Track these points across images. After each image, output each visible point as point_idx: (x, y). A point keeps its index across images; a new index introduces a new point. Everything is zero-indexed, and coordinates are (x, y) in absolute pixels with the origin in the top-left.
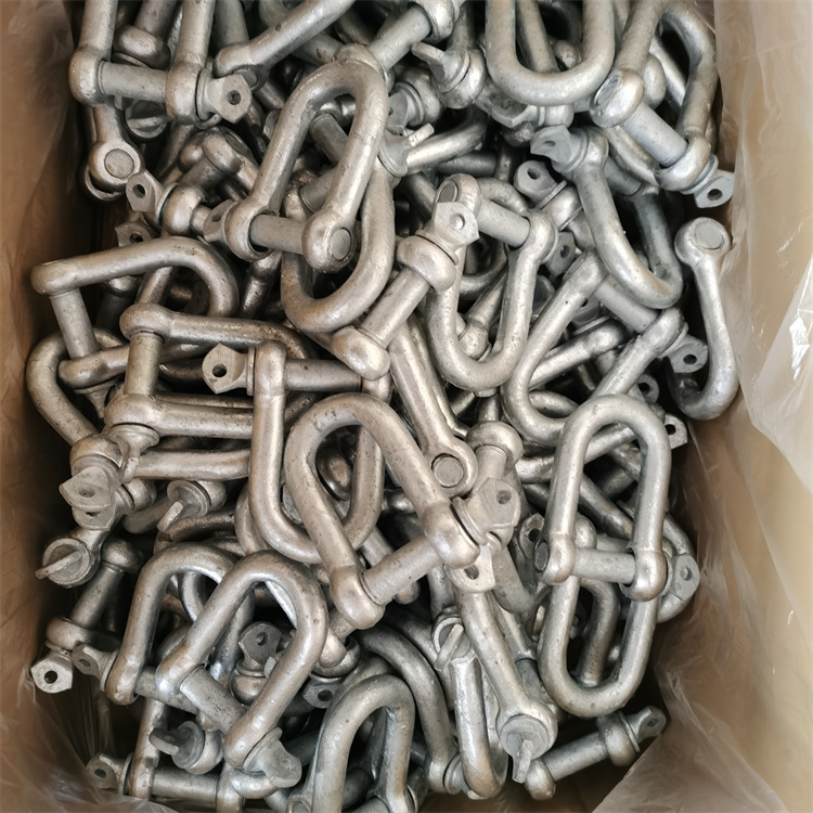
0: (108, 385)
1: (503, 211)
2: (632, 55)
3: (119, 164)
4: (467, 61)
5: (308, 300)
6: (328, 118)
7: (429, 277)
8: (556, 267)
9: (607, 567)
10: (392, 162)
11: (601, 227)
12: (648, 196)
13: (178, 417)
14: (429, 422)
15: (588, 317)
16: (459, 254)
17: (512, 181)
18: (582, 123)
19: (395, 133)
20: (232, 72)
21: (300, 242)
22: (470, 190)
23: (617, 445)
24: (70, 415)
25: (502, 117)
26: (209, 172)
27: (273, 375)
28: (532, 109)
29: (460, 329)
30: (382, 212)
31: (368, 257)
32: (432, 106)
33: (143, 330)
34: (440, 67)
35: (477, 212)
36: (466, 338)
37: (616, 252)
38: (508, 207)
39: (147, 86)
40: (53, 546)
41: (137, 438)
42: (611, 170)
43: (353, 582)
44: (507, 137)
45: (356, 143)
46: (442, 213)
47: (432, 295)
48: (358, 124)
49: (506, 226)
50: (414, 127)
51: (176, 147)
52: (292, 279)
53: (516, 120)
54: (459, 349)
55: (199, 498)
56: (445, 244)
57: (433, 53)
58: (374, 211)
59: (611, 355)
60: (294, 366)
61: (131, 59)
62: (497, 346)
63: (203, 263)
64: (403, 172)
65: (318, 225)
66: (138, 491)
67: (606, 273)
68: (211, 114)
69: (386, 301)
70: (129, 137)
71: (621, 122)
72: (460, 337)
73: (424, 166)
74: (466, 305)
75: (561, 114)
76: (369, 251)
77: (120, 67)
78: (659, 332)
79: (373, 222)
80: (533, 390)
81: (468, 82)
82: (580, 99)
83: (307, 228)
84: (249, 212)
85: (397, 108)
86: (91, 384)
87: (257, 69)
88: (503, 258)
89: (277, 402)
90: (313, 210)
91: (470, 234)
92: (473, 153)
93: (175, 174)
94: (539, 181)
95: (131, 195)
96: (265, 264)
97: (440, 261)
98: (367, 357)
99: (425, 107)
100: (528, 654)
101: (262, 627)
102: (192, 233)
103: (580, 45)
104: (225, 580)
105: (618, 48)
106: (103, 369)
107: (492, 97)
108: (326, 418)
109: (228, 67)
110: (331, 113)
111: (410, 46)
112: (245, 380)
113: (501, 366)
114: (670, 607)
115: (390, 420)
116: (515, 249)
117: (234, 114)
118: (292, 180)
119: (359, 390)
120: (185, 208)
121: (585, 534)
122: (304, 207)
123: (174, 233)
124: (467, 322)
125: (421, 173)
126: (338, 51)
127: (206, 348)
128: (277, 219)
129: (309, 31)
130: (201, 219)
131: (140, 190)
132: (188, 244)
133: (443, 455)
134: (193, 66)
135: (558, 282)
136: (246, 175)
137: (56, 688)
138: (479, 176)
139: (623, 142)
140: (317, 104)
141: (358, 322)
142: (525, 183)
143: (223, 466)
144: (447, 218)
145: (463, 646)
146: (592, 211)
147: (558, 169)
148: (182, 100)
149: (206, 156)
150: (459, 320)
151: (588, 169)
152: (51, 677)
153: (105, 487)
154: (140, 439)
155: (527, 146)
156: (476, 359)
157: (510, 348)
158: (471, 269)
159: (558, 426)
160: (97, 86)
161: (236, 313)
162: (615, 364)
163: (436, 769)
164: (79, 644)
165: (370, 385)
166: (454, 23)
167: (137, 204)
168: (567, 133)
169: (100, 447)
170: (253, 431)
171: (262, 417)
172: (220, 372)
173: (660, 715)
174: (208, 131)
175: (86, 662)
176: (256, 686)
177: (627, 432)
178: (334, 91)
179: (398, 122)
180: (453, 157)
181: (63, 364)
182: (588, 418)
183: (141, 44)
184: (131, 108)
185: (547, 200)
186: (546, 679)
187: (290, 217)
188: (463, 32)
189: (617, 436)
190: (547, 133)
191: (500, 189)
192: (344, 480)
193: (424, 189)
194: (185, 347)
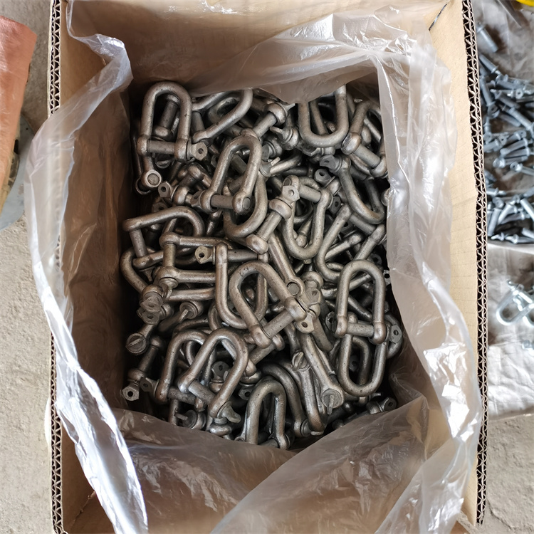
0: (152, 268)
1: (310, 189)
2: (356, 126)
3: (154, 179)
4: (291, 132)
5: (236, 225)
6: (237, 156)
7: (282, 214)
8: (333, 210)
9: (361, 329)
10: (265, 172)
11: (349, 193)
12: (370, 180)
13: (186, 275)
14: (284, 270)
15: (348, 231)
16: (293, 205)
17: (313, 177)
18: (339, 153)
19: (265, 161)
20: (199, 141)
21: (231, 204)
22: (296, 181)
23: (364, 282)
24: (138, 280)
25: (307, 153)
26: (191, 180)
27: (223, 256)
28: (318, 149)
29: (295, 236)
30: (262, 191)
31: (258, 208)
32: (279, 149)
33: (169, 243)
34: (281, 135)
35: (299, 190)
36: (298, 240)
37: (356, 203)
38: (312, 188)
39: (168, 149)
40: (131, 337)
41: (170, 283)
42: (353, 171)
43: (259, 330)
44: (310, 160)
45: (251, 166)
46: (285, 190)
47: (283, 221)
48: (251, 159)
49: (312, 195)
50: (273, 158)
51: (175, 172)
52: (228, 218)
53: (313, 153)
54: (296, 244)
55: (193, 309)
56: (286, 201)
57: (278, 130)
58: (259, 190)
59: (359, 245)
60: (230, 252)
61: (159, 138)
62: (311, 242)
63: (190, 215)
64: (269, 175)
65: (238, 197)
66: (167, 308)
67: (353, 211)
68: (191, 158)
69: (266, 224)
70: (156, 168)
71: (353, 152)
72: (295, 239)
73: (277, 173)
74: (297, 228)
75: (330, 150)
76: (258, 205)
77: (156, 142)
78: (377, 234)
79: (259, 194)
80: (327, 262)
81: (293, 140)
82: (337, 144)
83: (234, 198)
84: (210, 195)
85: (266, 151)
86: (146, 267)
87: (209, 140)
88: (312, 209)
89: (225, 266)
90: (234, 193)
91: (296, 197)
92: (296, 167)
93: (175, 182)
94: (324, 177)
95: (160, 191)
96: (215, 215)
97: (285, 207)
98: (259, 244)
99: (276, 150)
100: (333, 372)
101: (220, 363)
102: (185, 204)
103: (336, 124)
104: (204, 343)
105: (350, 123)
106: (151, 260)
107: (303, 145)
108: (244, 271)
109: (198, 140)
110: (238, 154)
111: (269, 128)
112: (212, 258)
113: (313, 249)
114: (393, 350)
115: (269, 269)
116: (316, 204)
117: (201, 157)
118: (225, 182)
119: (257, 260)
120: (183, 194)
121: (352, 319)
122: (230, 191)
123: (178, 205)
124: (298, 234)
125: (276, 176)
126: (241, 131)
127: (194, 248)
128: (221, 196)
129: (229, 124)
130: (189, 199)
131: (164, 189)
132: (185, 209)
133: (291, 283)
134: (184, 140)
135: (334, 216)
136: (206, 181)
137: (132, 399)
138: (299, 176)
139: (357, 160)
140: (234, 152)
141: (256, 232)
142: (319, 178)
143: (203, 294)
144: (287, 192)
145: (304, 363)
146: (345, 187)
147: (331, 172)
148: (181, 153)
149: (189, 174)
150: (295, 233)
151: (343, 171)
152: (131, 394)
153: (158, 304)
154: (171, 283)
155: (318, 163)
156: (303, 247)
157: (316, 242)
158: (299, 214)
159: (338, 275)
160: (147, 150)
161: (204, 235)
162: (361, 248)
163: (297, 425)
164: (142, 378)
165: (261, 257)
166: (286, 117)
167: (163, 194)
168: (333, 157)
169: (154, 289)
170: (216, 279)
171: (219, 272)
172: (202, 255)
173: (393, 401)
174: (190, 164)
175: (146, 385)
176: (219, 386)
177: (368, 276)
178: (241, 146)
179: (266, 157)
180: (289, 169)
181: (134, 260)
182: (349, 270)
183: (163, 133)
184: (158, 157)
185: (328, 184)
186: (341, 381)
187: (226, 195)
188: (289, 121)
189: (364, 279)
190: (326, 157)
191: (309, 181)
192: (253, 297)
193: (278, 182)
194: (185, 250)
